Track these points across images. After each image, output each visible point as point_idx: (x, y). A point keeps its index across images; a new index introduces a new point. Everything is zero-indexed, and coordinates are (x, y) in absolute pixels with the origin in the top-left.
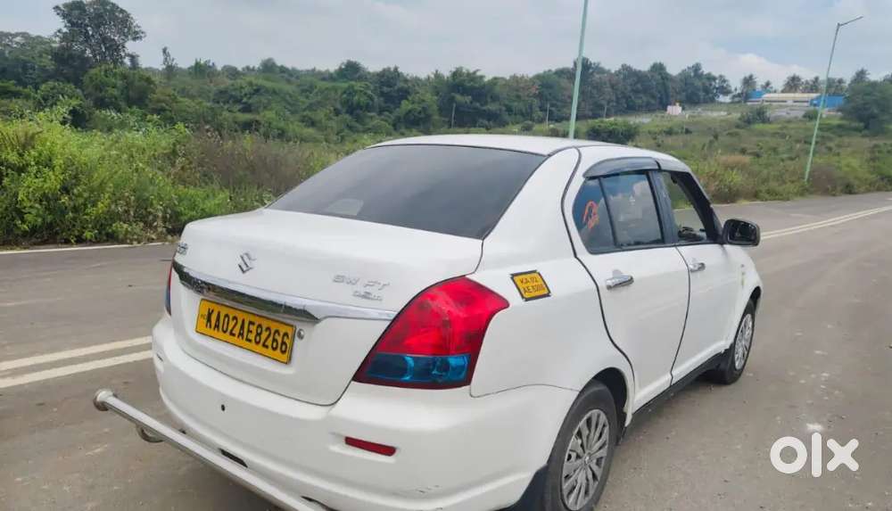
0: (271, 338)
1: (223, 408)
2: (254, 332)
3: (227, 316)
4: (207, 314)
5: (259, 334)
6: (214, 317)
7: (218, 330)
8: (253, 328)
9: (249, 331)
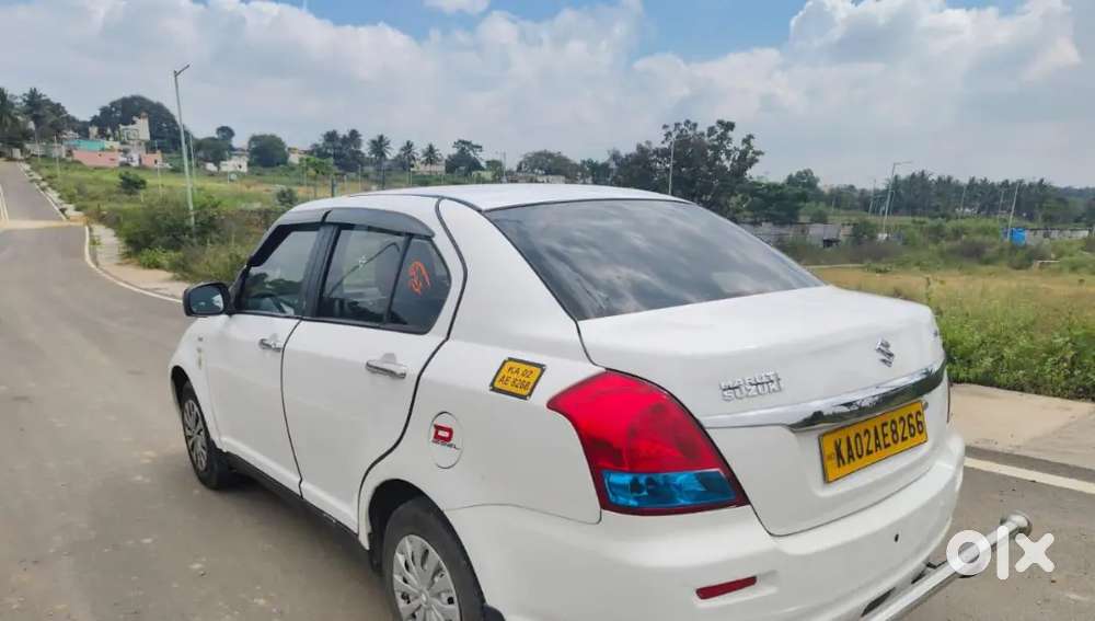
0: (907, 426)
1: (896, 539)
2: (890, 434)
3: (858, 435)
4: (834, 451)
5: (894, 432)
6: (844, 448)
7: (854, 459)
8: (887, 429)
9: (885, 435)
